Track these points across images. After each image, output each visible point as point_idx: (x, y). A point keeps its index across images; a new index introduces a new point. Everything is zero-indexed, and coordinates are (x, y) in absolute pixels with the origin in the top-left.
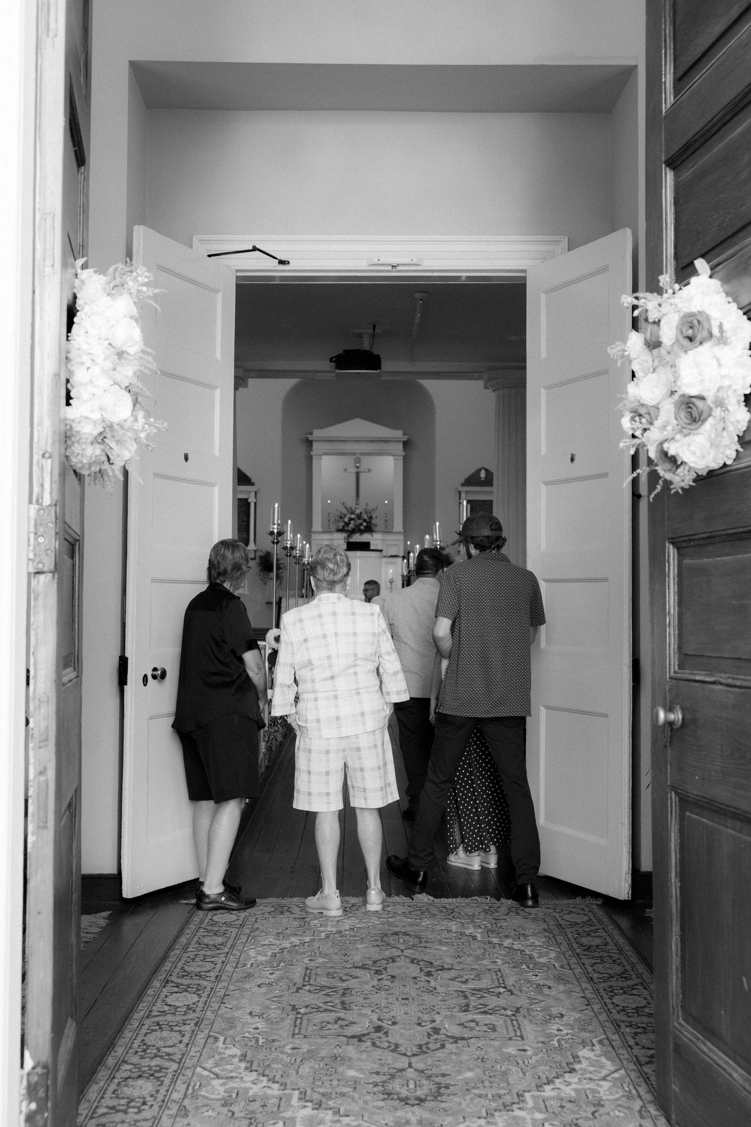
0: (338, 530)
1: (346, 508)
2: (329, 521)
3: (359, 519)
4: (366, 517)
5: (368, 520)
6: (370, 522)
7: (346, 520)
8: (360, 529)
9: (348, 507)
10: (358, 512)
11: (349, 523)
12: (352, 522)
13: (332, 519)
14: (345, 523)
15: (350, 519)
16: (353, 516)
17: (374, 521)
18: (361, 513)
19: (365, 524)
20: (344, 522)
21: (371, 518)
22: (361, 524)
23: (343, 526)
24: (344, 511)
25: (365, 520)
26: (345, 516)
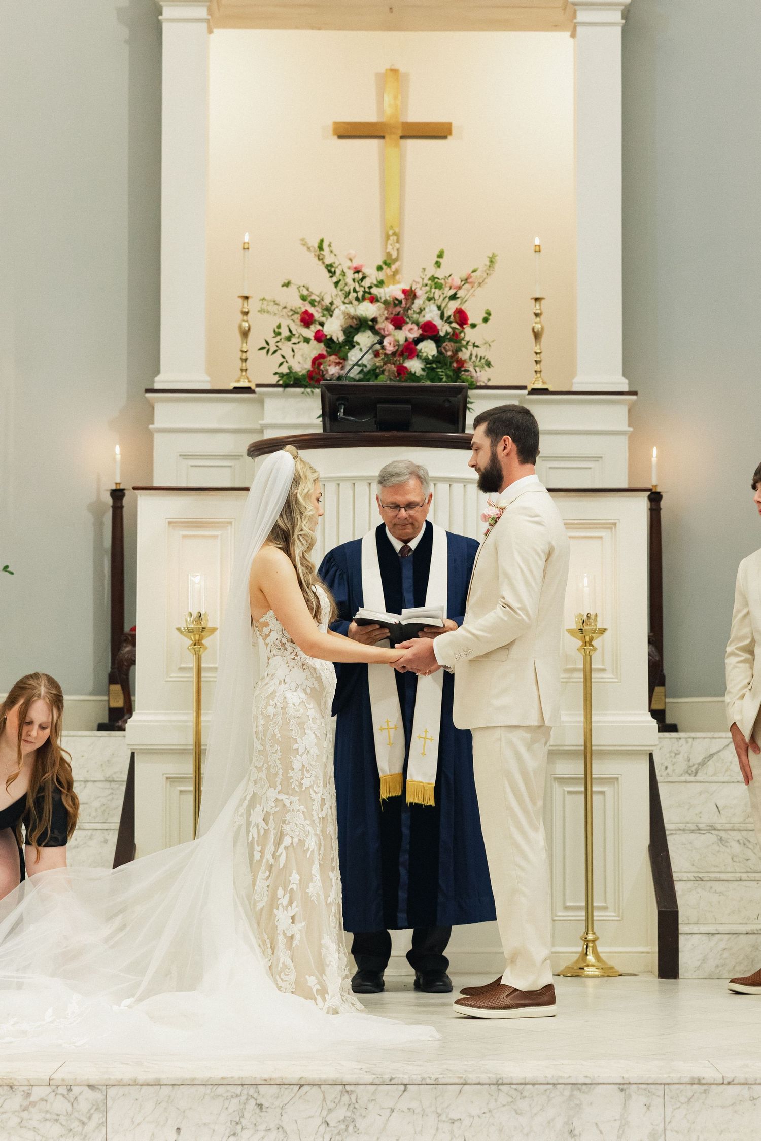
0: (291, 381)
1: (330, 270)
2: (245, 334)
3: (398, 323)
4: (431, 315)
5: (444, 329)
6: (455, 337)
7: (334, 328)
8: (402, 370)
9: (343, 265)
10: (393, 291)
11: (350, 343)
12: (364, 339)
13: (262, 329)
14: (329, 343)
15: (358, 325)
16: (368, 310)
17: (469, 334)
18: (410, 294)
19: (428, 348)
20: (319, 337)
21: (461, 317)
22: (409, 349)
23: (317, 361)
24: (324, 288)
25: (429, 331)
26: (329, 311)
